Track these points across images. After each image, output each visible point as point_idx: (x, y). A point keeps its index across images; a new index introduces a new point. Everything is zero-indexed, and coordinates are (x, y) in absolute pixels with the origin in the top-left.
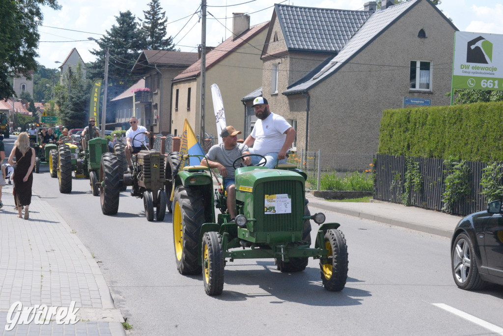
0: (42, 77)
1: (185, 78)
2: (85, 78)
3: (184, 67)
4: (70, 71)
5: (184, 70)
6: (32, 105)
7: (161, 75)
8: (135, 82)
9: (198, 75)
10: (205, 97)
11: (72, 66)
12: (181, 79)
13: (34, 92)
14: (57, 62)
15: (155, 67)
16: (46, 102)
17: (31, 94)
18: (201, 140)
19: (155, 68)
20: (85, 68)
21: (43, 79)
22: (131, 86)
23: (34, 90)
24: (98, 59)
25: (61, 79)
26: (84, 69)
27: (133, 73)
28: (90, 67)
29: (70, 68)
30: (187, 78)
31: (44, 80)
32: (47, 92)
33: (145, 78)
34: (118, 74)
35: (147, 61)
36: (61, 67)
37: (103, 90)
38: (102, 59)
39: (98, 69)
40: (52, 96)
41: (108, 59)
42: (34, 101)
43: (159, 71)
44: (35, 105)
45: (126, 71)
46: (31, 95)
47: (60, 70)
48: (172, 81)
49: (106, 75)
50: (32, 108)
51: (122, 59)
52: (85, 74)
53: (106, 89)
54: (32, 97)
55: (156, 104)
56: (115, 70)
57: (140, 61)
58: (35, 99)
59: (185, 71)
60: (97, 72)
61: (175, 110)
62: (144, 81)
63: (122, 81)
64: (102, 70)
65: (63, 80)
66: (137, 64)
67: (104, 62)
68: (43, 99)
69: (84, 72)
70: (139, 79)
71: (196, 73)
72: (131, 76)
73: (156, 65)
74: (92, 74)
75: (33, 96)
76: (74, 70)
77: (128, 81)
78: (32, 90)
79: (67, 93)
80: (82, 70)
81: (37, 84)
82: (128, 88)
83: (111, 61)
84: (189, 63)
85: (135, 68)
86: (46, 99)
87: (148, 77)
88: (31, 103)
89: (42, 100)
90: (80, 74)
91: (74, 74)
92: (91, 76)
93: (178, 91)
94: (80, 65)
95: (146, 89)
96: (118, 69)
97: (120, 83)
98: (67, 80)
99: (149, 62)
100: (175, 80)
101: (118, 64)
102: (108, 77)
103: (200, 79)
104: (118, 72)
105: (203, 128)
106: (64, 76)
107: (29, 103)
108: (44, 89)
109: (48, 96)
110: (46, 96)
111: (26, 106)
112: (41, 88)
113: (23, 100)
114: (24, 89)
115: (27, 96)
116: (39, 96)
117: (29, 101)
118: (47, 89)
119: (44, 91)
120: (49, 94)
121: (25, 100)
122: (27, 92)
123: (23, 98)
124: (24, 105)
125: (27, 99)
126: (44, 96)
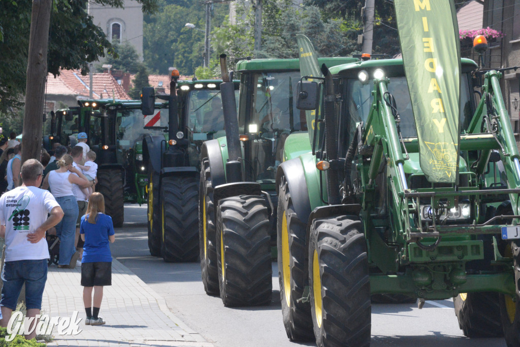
6: (142, 81)
13: (146, 47)
17: (139, 50)
21: (169, 7)
23: (144, 38)
25: (234, 7)
32: (181, 46)
37: (360, 38)
42: (148, 70)
44: (150, 83)
46: (137, 53)
53: (370, 35)
54: (141, 60)
58: (150, 66)
62: (482, 6)
68: (172, 66)
75: (144, 56)
78: (141, 40)
79: (250, 47)
81: (154, 21)
88: (137, 78)
89: (171, 69)
95: (489, 32)
98: (251, 10)
106: (243, 1)
107: (133, 77)
108: (172, 35)
109: (184, 57)
110: (178, 55)
111: (126, 85)
112: (164, 32)
113: (115, 67)
114: (119, 37)
115: (126, 57)
116: (158, 57)
117: (133, 71)
118: (181, 36)
119: (172, 42)
120: (185, 52)
121: (121, 67)
122: (127, 46)
123: (116, 62)
124: (120, 82)
125: (127, 65)
126: (173, 55)
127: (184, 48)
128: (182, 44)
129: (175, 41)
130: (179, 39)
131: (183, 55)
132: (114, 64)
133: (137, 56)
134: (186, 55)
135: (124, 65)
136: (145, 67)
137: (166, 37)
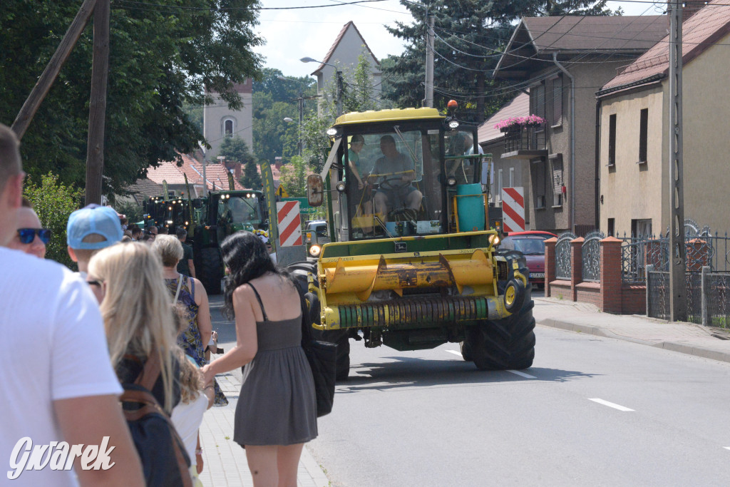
0: (276, 98)
1: (632, 85)
2: (378, 98)
3: (628, 56)
4: (340, 80)
5: (631, 62)
6: (251, 170)
7: (570, 79)
8: (506, 101)
9: (663, 77)
10: (681, 130)
11: (344, 68)
12: (622, 87)
13: (257, 139)
14: (306, 60)
15: (555, 58)
16: (285, 162)
17: (249, 142)
18: (674, 243)
19: (554, 64)
20: (377, 71)
21: (276, 104)
22: (495, 112)
23: (255, 133)
24: (410, 48)
25: (321, 100)
26: (375, 74)
27: (498, 79)
28: (390, 70)
29: (339, 73)
30: (636, 83)
31: (280, 106)
32: (288, 138)
33: (528, 91)
34: (461, 84)
35: (531, 47)
36: (317, 73)
38: (420, 47)
39: (409, 74)
40: (300, 145)
41: (433, 47)
42: (256, 161)
43: (564, 70)
45: (481, 77)
46: (247, 145)
47: (315, 78)
48: (599, 94)
49: (430, 88)
50: (252, 180)
51: (468, 44)
52: (380, 87)
54: (251, 152)
55: (560, 156)
56: (454, 74)
57: (513, 47)
58: (260, 157)
59: (633, 66)
60: (406, 81)
61: (607, 168)
62: (528, 97)
63: (473, 101)
64: (419, 75)
65: (324, 105)
66: (507, 56)
67: (424, 55)
68: (280, 155)
69: (375, 82)
70: (516, 94)
71: (660, 70)
72: (495, 86)
73: (555, 55)
74: (395, 85)
75: (255, 147)
76: (351, 79)
77: (487, 100)
78: (251, 134)
80: (371, 78)
81: (264, 116)
82: (487, 117)
83: (442, 51)
84: (645, 45)
85: (502, 66)
86: (287, 155)
87: (537, 87)
88: (246, 167)
89: (277, 158)
90: (364, 88)
91: (349, 90)
92: (395, 90)
93: (613, 119)
94: (364, 65)
95: (533, 118)
96: (460, 71)
97: (468, 107)
98: (333, 104)
99: (537, 48)
100: (607, 91)
101: (461, 58)
102: (435, 94)
103: (669, 85)
104: (462, 79)
105: (678, 212)
106: (325, 96)
107: (243, 167)
108: (280, 128)
109: (291, 147)
110: (286, 146)
111: (238, 173)
112: (272, 127)
113: (228, 159)
114: (231, 132)
115: (237, 149)
116: (268, 148)
117: (244, 162)
118: (289, 129)
119: (280, 134)
120: (292, 142)
121: (233, 158)
122: (238, 139)
123: (229, 154)
124: (232, 171)
125: (238, 156)
126: (282, 146)
127: (291, 139)
128: (290, 136)
129: (283, 133)
130: (286, 132)
131: (290, 145)
132: (227, 156)
133: (247, 148)
134: (293, 145)
135: (236, 156)
136: (254, 157)
137: (276, 130)
